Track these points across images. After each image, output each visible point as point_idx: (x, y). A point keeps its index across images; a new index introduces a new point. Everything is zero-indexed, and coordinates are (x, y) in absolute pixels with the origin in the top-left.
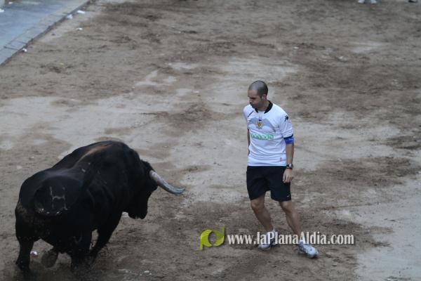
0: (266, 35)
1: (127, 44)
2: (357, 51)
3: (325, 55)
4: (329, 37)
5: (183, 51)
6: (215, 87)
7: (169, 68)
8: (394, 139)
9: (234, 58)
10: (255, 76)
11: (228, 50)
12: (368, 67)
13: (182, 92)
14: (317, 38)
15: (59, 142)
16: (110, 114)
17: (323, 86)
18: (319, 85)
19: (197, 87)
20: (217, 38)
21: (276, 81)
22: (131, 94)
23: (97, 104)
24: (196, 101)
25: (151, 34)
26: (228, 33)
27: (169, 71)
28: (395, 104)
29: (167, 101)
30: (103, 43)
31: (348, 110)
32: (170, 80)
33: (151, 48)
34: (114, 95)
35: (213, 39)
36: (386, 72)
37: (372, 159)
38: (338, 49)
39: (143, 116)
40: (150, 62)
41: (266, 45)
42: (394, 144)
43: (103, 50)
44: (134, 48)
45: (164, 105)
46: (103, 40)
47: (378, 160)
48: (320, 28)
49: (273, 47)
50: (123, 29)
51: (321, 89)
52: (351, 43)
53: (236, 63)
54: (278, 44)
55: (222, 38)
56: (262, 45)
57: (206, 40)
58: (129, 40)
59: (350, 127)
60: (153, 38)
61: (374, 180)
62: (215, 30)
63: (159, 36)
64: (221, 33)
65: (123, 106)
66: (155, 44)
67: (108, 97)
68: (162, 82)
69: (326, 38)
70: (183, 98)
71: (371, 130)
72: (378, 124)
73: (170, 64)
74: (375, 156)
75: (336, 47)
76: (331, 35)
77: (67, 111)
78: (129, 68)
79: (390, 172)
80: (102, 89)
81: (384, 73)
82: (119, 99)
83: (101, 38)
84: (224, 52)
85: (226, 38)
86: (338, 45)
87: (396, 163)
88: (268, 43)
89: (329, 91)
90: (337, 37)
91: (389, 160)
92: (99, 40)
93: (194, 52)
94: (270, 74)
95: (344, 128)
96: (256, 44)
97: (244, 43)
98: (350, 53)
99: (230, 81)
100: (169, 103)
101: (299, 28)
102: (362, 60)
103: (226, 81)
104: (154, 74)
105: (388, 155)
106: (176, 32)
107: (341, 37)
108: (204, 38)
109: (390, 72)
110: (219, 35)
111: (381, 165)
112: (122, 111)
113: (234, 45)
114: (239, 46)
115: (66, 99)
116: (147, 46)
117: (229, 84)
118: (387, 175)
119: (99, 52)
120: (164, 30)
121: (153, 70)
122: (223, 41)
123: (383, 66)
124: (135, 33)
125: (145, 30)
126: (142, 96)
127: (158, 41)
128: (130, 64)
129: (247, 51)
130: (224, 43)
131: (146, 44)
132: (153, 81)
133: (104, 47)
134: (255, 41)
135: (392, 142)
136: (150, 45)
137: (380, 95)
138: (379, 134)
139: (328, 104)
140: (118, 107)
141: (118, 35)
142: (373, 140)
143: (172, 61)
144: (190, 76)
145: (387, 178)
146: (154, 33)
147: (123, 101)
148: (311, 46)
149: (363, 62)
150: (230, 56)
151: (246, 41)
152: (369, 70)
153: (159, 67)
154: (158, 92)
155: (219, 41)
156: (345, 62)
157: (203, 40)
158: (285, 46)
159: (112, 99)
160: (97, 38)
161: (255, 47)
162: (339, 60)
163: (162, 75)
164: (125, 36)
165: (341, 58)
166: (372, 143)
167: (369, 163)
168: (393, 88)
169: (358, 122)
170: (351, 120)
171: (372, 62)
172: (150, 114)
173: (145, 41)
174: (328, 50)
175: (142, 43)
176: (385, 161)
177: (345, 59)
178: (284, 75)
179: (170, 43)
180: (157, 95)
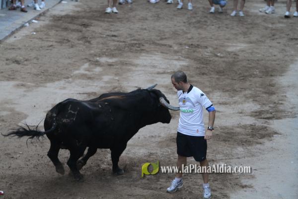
0: (166, 38)
1: (67, 44)
2: (230, 49)
3: (207, 52)
4: (209, 39)
5: (107, 49)
6: (130, 75)
7: (97, 61)
8: (256, 112)
9: (144, 54)
10: (158, 67)
11: (139, 49)
12: (238, 61)
13: (106, 78)
14: (201, 40)
15: (18, 114)
16: (55, 93)
17: (206, 74)
18: (203, 74)
19: (116, 75)
20: (131, 40)
21: (172, 71)
22: (70, 79)
23: (46, 87)
24: (116, 84)
25: (85, 37)
26: (139, 37)
27: (97, 64)
28: (257, 87)
29: (95, 84)
30: (51, 44)
31: (224, 92)
32: (98, 69)
33: (84, 47)
34: (59, 80)
35: (128, 41)
36: (250, 64)
37: (241, 126)
38: (216, 48)
39: (78, 95)
40: (84, 57)
41: (165, 45)
42: (256, 116)
43: (50, 48)
44: (72, 47)
45: (94, 87)
46: (50, 41)
47: (245, 127)
48: (204, 33)
49: (171, 46)
50: (65, 34)
51: (205, 76)
52: (226, 44)
53: (145, 58)
54: (175, 45)
55: (134, 40)
56: (163, 45)
57: (124, 42)
58: (69, 41)
59: (225, 104)
60: (86, 40)
61: (242, 141)
62: (129, 34)
63: (90, 38)
64: (134, 36)
65: (64, 88)
66: (87, 44)
67: (54, 82)
68: (92, 71)
69: (208, 41)
70: (107, 82)
71: (240, 106)
72: (245, 101)
73: (98, 58)
74: (242, 124)
75: (215, 47)
76: (211, 38)
77: (25, 91)
78: (69, 61)
79: (253, 136)
80: (50, 76)
81: (249, 66)
82: (62, 83)
83: (49, 39)
84: (136, 50)
85: (138, 40)
86: (217, 45)
87: (257, 129)
88: (168, 44)
89: (210, 78)
90: (216, 40)
91: (253, 127)
92: (47, 41)
93: (115, 50)
94: (169, 66)
95: (220, 104)
96: (159, 44)
97: (150, 44)
98: (225, 51)
99: (141, 71)
100: (97, 86)
101: (189, 33)
102: (234, 56)
103: (138, 71)
104: (86, 65)
105: (251, 123)
106: (102, 36)
107: (219, 40)
108: (122, 40)
109: (253, 65)
110: (132, 38)
111: (247, 130)
112: (63, 91)
113: (143, 45)
114: (147, 46)
115: (24, 83)
116: (81, 46)
117: (140, 72)
118: (250, 137)
119: (47, 50)
120: (94, 34)
121: (86, 63)
122: (135, 42)
123: (249, 60)
124: (73, 36)
125: (80, 34)
126: (78, 81)
127: (89, 42)
128: (69, 58)
129: (152, 49)
130: (136, 44)
131: (81, 44)
132: (86, 70)
133: (51, 46)
134: (158, 42)
135: (255, 114)
136: (84, 45)
137: (246, 81)
138: (245, 109)
139: (209, 87)
140: (60, 89)
141: (60, 38)
142: (241, 113)
143: (100, 56)
144: (112, 67)
145: (251, 139)
146: (87, 36)
147: (64, 85)
148: (198, 46)
149: (234, 58)
150: (141, 53)
151: (151, 42)
152: (238, 63)
153: (90, 61)
154: (90, 78)
155: (133, 42)
156: (221, 57)
157: (121, 42)
158: (179, 46)
159: (57, 83)
160: (47, 39)
161: (158, 47)
162: (217, 56)
163: (92, 66)
164: (66, 38)
165: (219, 54)
166: (241, 115)
167: (238, 129)
168: (256, 76)
169: (231, 100)
170: (225, 99)
171: (240, 58)
172: (83, 94)
173: (80, 42)
174: (210, 49)
175: (78, 44)
176: (249, 128)
177: (222, 55)
178: (178, 67)
179: (98, 43)
180: (89, 81)
